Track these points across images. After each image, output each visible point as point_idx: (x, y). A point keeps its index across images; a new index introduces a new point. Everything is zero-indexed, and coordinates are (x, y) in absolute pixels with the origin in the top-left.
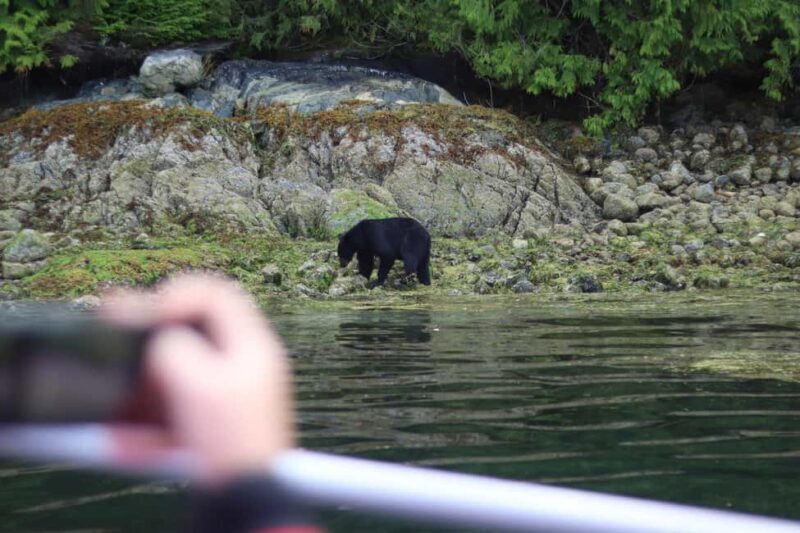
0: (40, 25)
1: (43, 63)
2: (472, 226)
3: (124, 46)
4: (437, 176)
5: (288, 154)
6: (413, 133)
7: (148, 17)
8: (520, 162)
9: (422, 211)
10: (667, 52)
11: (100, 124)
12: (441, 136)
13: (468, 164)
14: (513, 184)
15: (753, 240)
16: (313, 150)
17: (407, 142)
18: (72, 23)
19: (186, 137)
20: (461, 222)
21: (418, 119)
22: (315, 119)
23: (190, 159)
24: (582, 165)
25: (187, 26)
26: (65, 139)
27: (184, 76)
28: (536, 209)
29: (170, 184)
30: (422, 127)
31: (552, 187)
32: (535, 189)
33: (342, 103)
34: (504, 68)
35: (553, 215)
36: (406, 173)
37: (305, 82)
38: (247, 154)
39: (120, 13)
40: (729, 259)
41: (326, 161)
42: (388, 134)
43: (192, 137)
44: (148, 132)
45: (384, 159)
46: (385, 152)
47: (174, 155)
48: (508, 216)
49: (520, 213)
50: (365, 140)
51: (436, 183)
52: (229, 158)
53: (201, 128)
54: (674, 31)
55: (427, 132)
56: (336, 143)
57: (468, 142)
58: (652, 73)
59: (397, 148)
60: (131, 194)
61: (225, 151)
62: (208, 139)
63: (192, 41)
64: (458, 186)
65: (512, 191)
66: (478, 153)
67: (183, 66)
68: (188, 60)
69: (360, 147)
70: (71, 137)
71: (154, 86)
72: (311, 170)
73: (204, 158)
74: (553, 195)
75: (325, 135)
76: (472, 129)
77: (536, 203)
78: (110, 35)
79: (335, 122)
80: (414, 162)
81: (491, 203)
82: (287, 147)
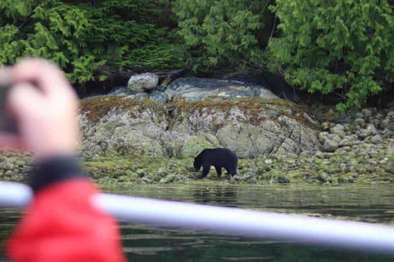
0: (91, 62)
1: (91, 79)
2: (254, 154)
3: (129, 71)
4: (241, 130)
5: (181, 120)
6: (235, 111)
7: (144, 58)
8: (283, 124)
9: (231, 146)
10: (373, 72)
11: (102, 106)
12: (248, 112)
13: (258, 125)
14: (277, 134)
15: (381, 162)
16: (191, 118)
17: (231, 115)
18: (106, 61)
19: (135, 112)
20: (248, 152)
21: (239, 104)
22: (194, 104)
23: (133, 122)
24: (324, 126)
25: (161, 62)
26: (86, 113)
27: (147, 85)
28: (287, 146)
29: (119, 133)
30: (240, 108)
31: (298, 136)
32: (290, 137)
33: (209, 97)
34: (297, 81)
35: (296, 149)
36: (226, 129)
37: (202, 88)
38: (163, 120)
39: (130, 57)
40: (363, 170)
41: (195, 124)
42: (224, 111)
43: (138, 112)
44: (120, 110)
45: (219, 122)
46: (220, 119)
47: (126, 120)
48: (272, 149)
49: (278, 148)
50: (213, 114)
51: (239, 134)
52: (154, 122)
53: (143, 108)
54: (375, 62)
55: (242, 110)
56: (201, 115)
57: (260, 115)
58: (367, 82)
59: (226, 118)
60: (102, 137)
61: (152, 118)
62: (145, 114)
63: (164, 69)
64: (250, 135)
65: (276, 138)
66: (262, 120)
67: (146, 80)
68: (150, 78)
69: (210, 117)
70: (89, 112)
71: (134, 90)
72: (189, 127)
73: (140, 122)
74: (298, 140)
75: (197, 112)
76: (263, 109)
77: (287, 143)
78: (124, 66)
79: (202, 106)
80: (231, 124)
81: (263, 143)
82: (181, 117)
